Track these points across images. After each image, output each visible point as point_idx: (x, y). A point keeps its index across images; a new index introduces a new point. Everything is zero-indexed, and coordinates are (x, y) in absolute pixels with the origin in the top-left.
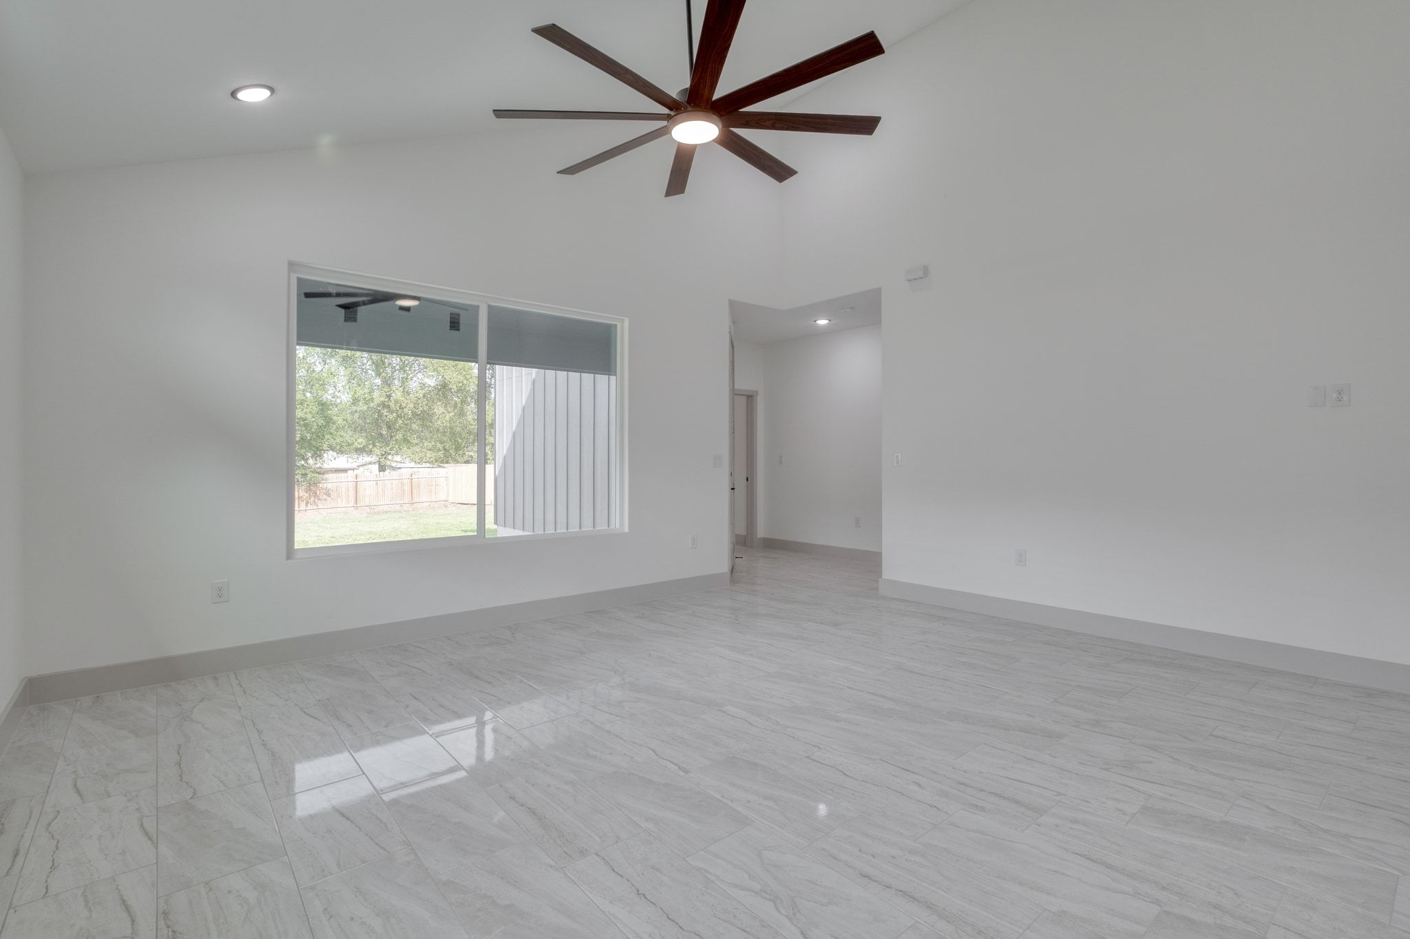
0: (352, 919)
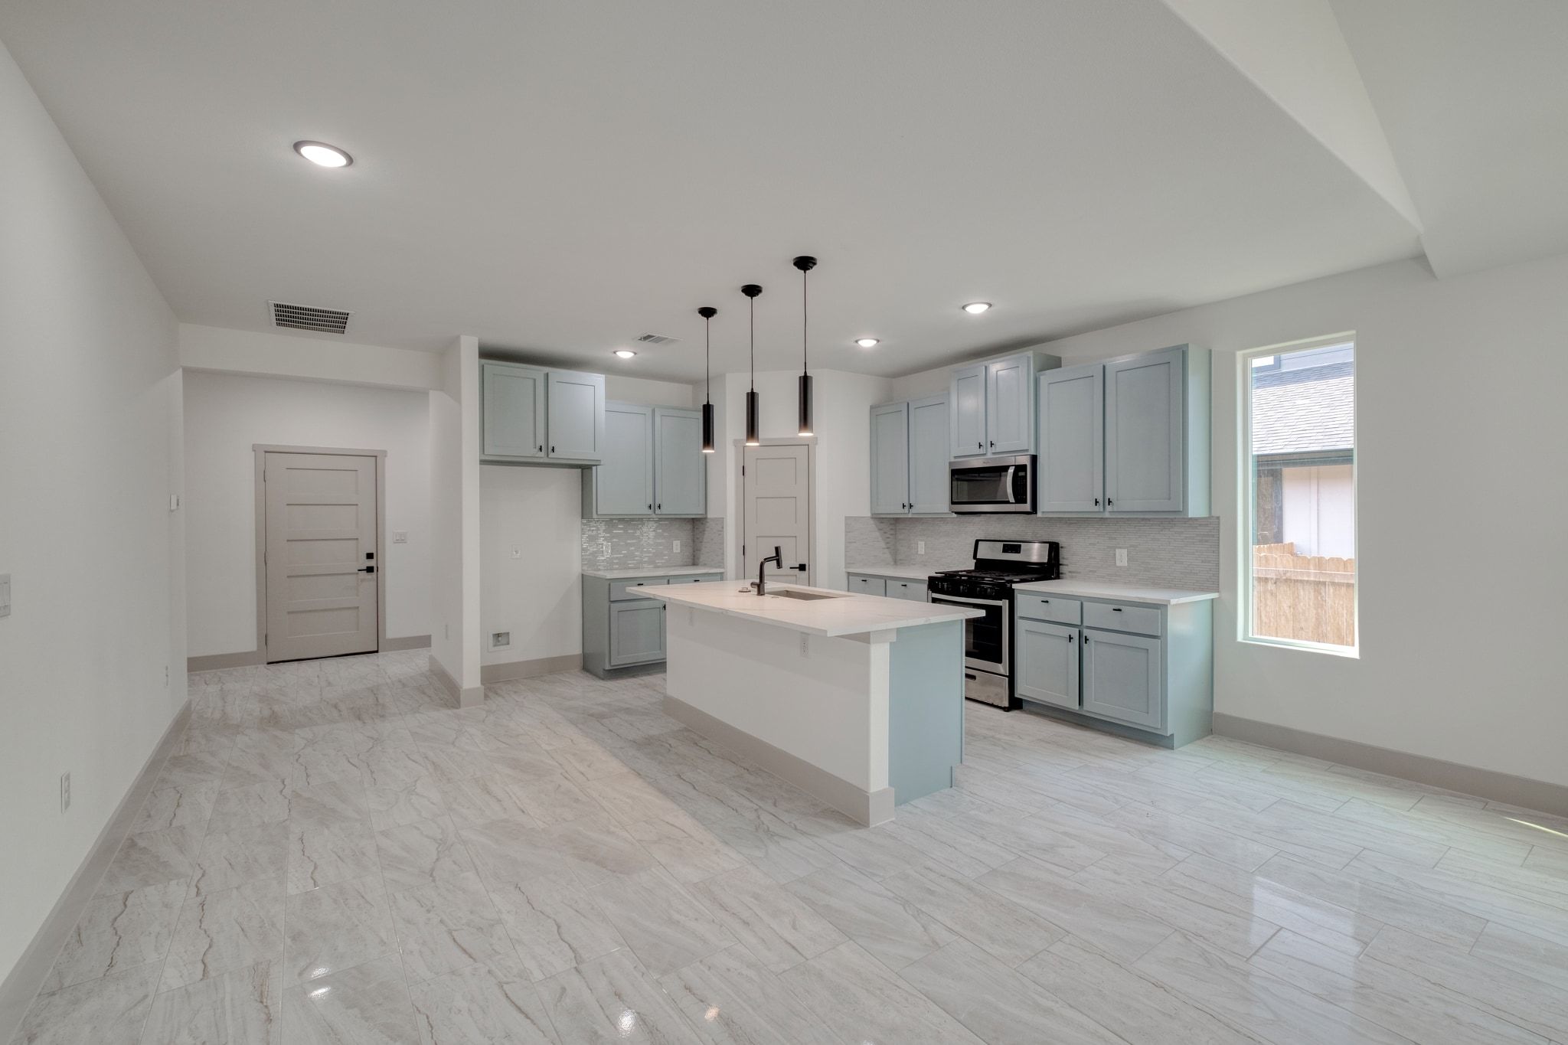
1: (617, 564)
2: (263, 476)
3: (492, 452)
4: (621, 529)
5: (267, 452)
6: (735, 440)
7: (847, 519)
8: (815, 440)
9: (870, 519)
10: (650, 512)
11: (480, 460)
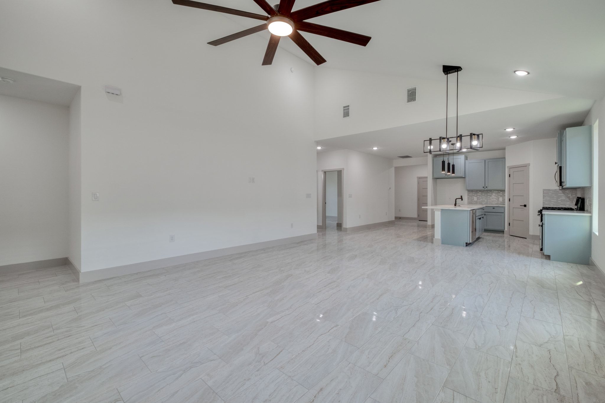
0: (489, 382)
1: (479, 203)
2: (419, 183)
3: (436, 176)
4: (480, 193)
5: (419, 178)
6: (508, 167)
7: (544, 190)
8: (529, 165)
9: (559, 190)
10: (484, 189)
11: (433, 178)
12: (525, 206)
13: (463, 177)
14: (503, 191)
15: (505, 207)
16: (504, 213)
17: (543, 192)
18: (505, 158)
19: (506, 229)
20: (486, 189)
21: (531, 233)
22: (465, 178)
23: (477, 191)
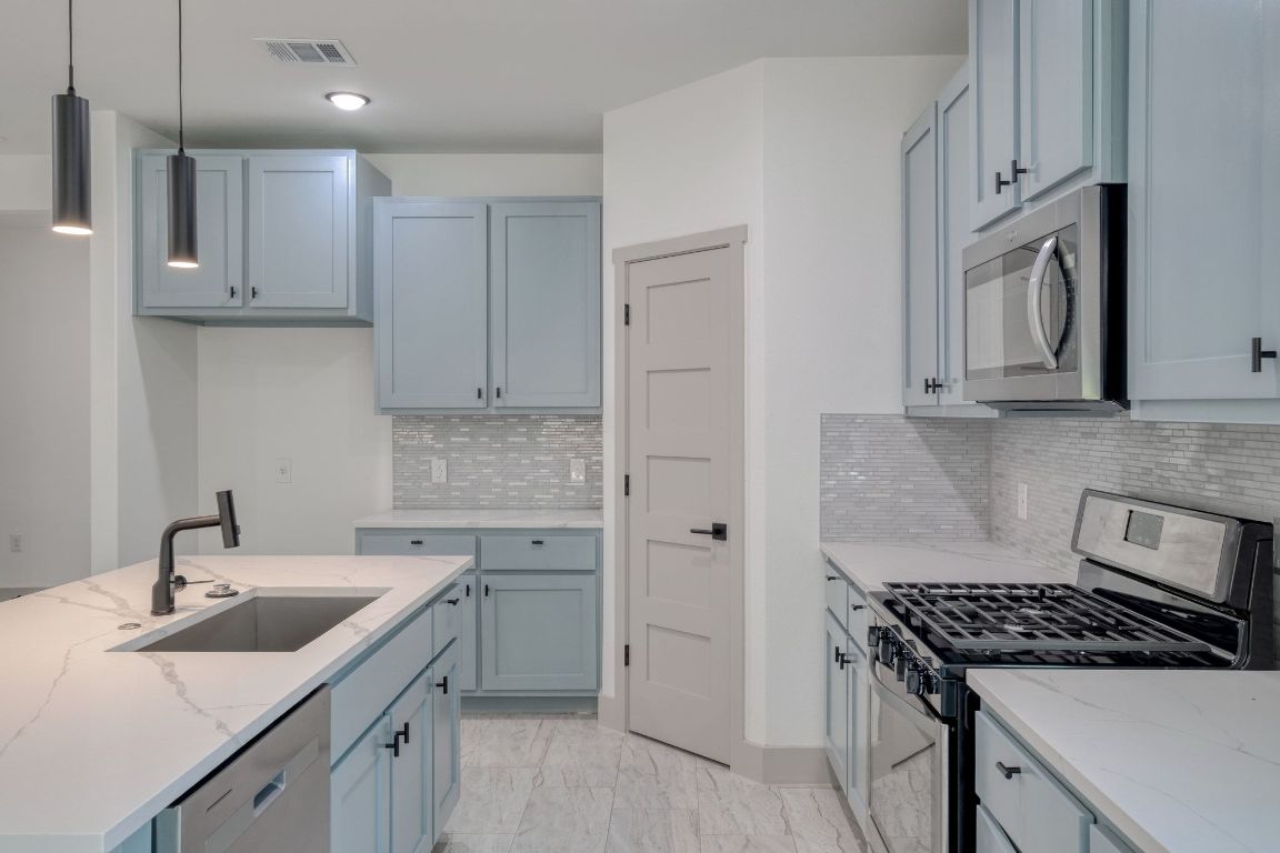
3: (161, 301)
4: (461, 437)
6: (615, 252)
7: (828, 421)
8: (742, 233)
9: (903, 421)
10: (481, 403)
11: (136, 316)
12: (719, 532)
13: (352, 312)
14: (591, 418)
15: (601, 530)
16: (595, 572)
17: (823, 433)
18: (598, 201)
19: (609, 690)
20: (496, 402)
21: (758, 733)
22: (370, 325)
23: (443, 420)
